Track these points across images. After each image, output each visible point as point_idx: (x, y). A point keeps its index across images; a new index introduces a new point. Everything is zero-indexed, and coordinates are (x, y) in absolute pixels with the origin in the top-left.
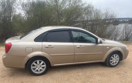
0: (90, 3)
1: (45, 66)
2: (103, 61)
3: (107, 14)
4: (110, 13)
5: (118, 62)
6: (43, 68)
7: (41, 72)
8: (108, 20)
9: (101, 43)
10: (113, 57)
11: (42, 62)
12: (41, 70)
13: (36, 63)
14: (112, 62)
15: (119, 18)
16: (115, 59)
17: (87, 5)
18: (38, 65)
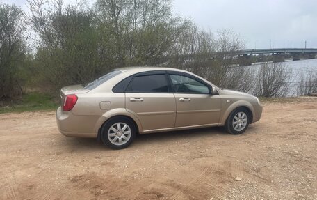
0: (188, 19)
1: (129, 132)
2: (221, 123)
3: (225, 42)
4: (231, 40)
5: (245, 125)
6: (126, 135)
7: (124, 143)
8: (227, 53)
9: (217, 93)
10: (238, 116)
11: (125, 127)
12: (123, 139)
13: (116, 127)
14: (236, 125)
15: (252, 49)
16: (241, 121)
17: (183, 22)
18: (119, 131)
